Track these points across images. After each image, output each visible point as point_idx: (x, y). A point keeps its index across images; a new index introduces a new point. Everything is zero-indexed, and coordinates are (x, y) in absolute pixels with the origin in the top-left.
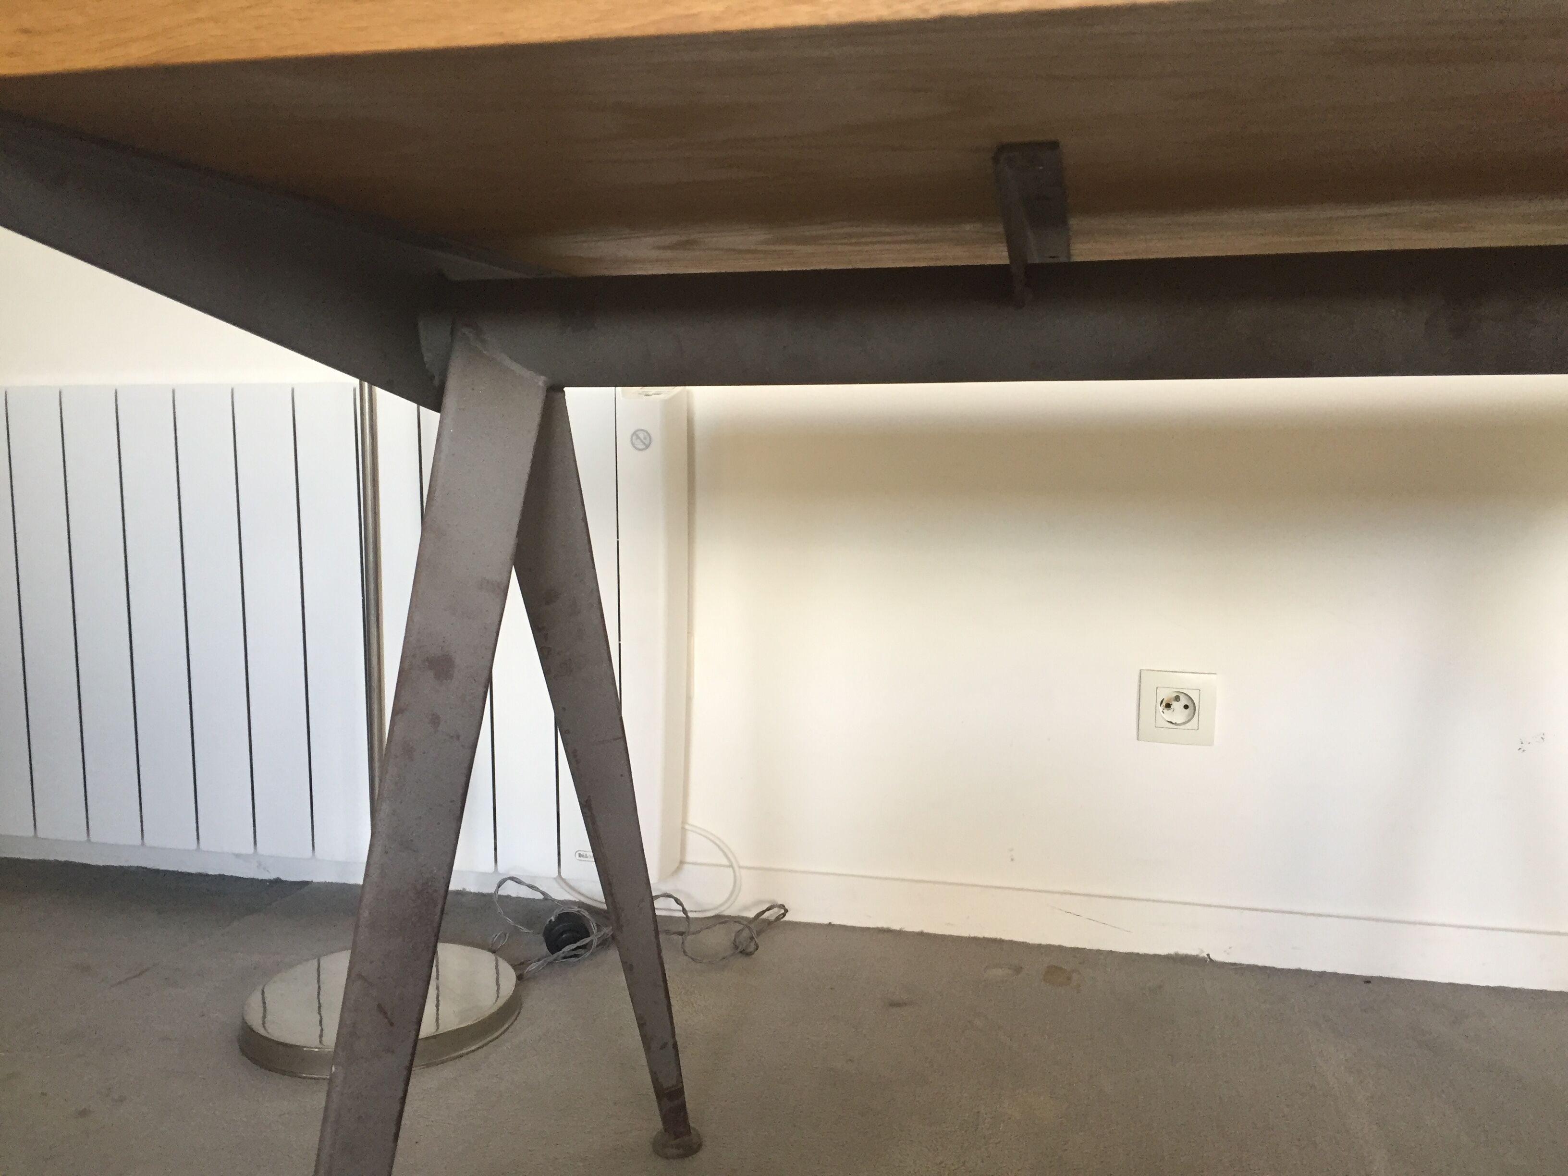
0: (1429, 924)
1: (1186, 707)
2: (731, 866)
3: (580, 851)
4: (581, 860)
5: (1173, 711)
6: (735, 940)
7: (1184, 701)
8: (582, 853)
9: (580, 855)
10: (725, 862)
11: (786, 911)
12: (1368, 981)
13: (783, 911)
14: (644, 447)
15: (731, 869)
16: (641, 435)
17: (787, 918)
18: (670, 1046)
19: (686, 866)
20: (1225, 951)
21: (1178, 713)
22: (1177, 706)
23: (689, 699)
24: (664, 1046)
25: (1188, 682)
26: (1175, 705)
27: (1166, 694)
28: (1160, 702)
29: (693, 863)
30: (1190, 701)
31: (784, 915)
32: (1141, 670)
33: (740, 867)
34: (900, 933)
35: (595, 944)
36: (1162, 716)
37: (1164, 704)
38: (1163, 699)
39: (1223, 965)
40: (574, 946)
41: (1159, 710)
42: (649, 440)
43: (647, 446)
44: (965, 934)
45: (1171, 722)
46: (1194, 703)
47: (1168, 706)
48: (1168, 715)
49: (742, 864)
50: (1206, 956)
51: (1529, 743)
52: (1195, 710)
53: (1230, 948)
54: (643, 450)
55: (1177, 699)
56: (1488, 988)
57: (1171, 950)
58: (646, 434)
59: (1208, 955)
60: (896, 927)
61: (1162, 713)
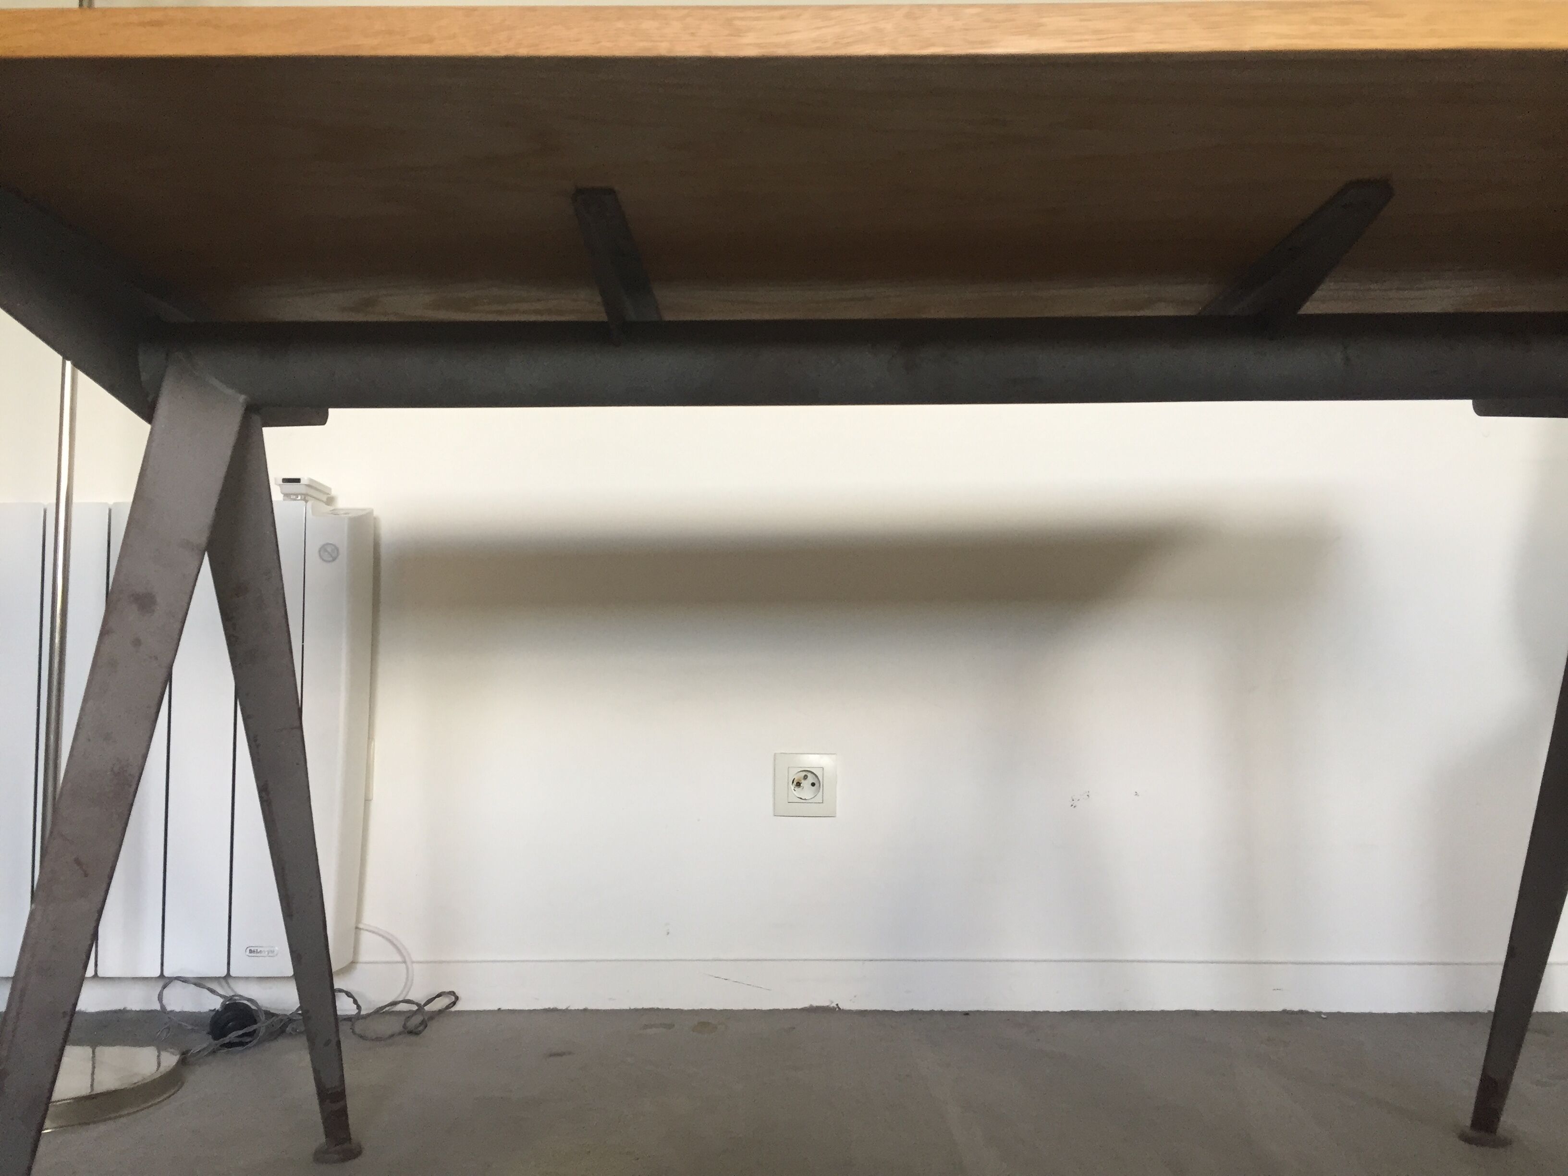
0: (1013, 961)
1: (813, 784)
2: (405, 962)
3: (251, 947)
4: (251, 956)
5: (803, 788)
6: (405, 1024)
7: (811, 779)
8: (252, 949)
9: (251, 951)
10: (399, 959)
11: (457, 998)
12: (966, 1014)
13: (453, 999)
14: (331, 559)
15: (404, 965)
16: (329, 549)
17: (458, 1007)
18: (334, 1042)
19: (359, 966)
20: (851, 1000)
21: (807, 791)
22: (806, 784)
23: (367, 800)
24: (327, 1043)
25: (812, 761)
26: (804, 783)
27: (794, 774)
28: (792, 781)
29: (366, 963)
30: (817, 779)
31: (454, 1003)
32: (775, 754)
33: (413, 962)
34: (566, 1011)
35: (263, 1031)
36: (793, 793)
37: (795, 783)
38: (794, 779)
39: (850, 1012)
40: (241, 1032)
41: (791, 788)
42: (336, 553)
43: (334, 559)
44: (625, 1007)
45: (801, 798)
46: (819, 782)
47: (798, 784)
48: (798, 793)
49: (414, 959)
50: (836, 1006)
51: (1079, 800)
52: (820, 786)
53: (855, 997)
54: (329, 562)
55: (805, 777)
56: (1062, 1013)
57: (806, 1005)
58: (333, 547)
59: (837, 1005)
60: (562, 1006)
61: (793, 791)
